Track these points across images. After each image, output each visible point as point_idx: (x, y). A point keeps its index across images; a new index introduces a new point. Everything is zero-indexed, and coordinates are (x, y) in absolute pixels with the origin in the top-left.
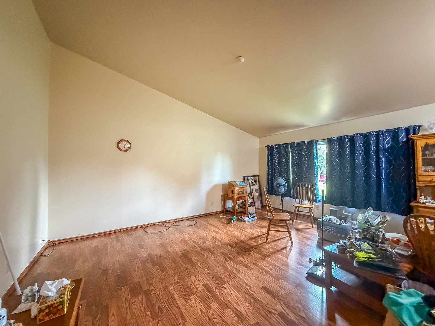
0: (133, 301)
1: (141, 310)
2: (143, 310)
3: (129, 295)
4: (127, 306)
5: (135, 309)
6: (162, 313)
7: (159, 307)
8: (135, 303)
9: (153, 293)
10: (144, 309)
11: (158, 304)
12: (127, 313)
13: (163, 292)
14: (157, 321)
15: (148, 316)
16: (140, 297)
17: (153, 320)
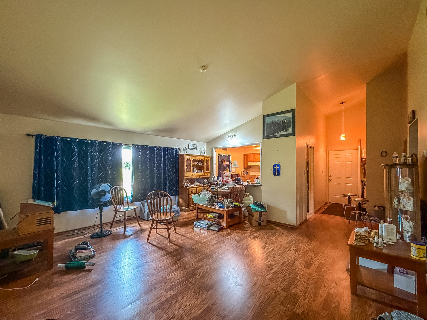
0: (301, 293)
1: (301, 283)
2: (300, 282)
3: (299, 301)
4: (308, 293)
5: (304, 287)
6: (291, 272)
7: (289, 275)
8: (301, 290)
9: (282, 285)
10: (298, 282)
11: (288, 277)
12: (311, 289)
13: (277, 279)
14: (297, 272)
15: (299, 277)
16: (294, 291)
17: (299, 273)
